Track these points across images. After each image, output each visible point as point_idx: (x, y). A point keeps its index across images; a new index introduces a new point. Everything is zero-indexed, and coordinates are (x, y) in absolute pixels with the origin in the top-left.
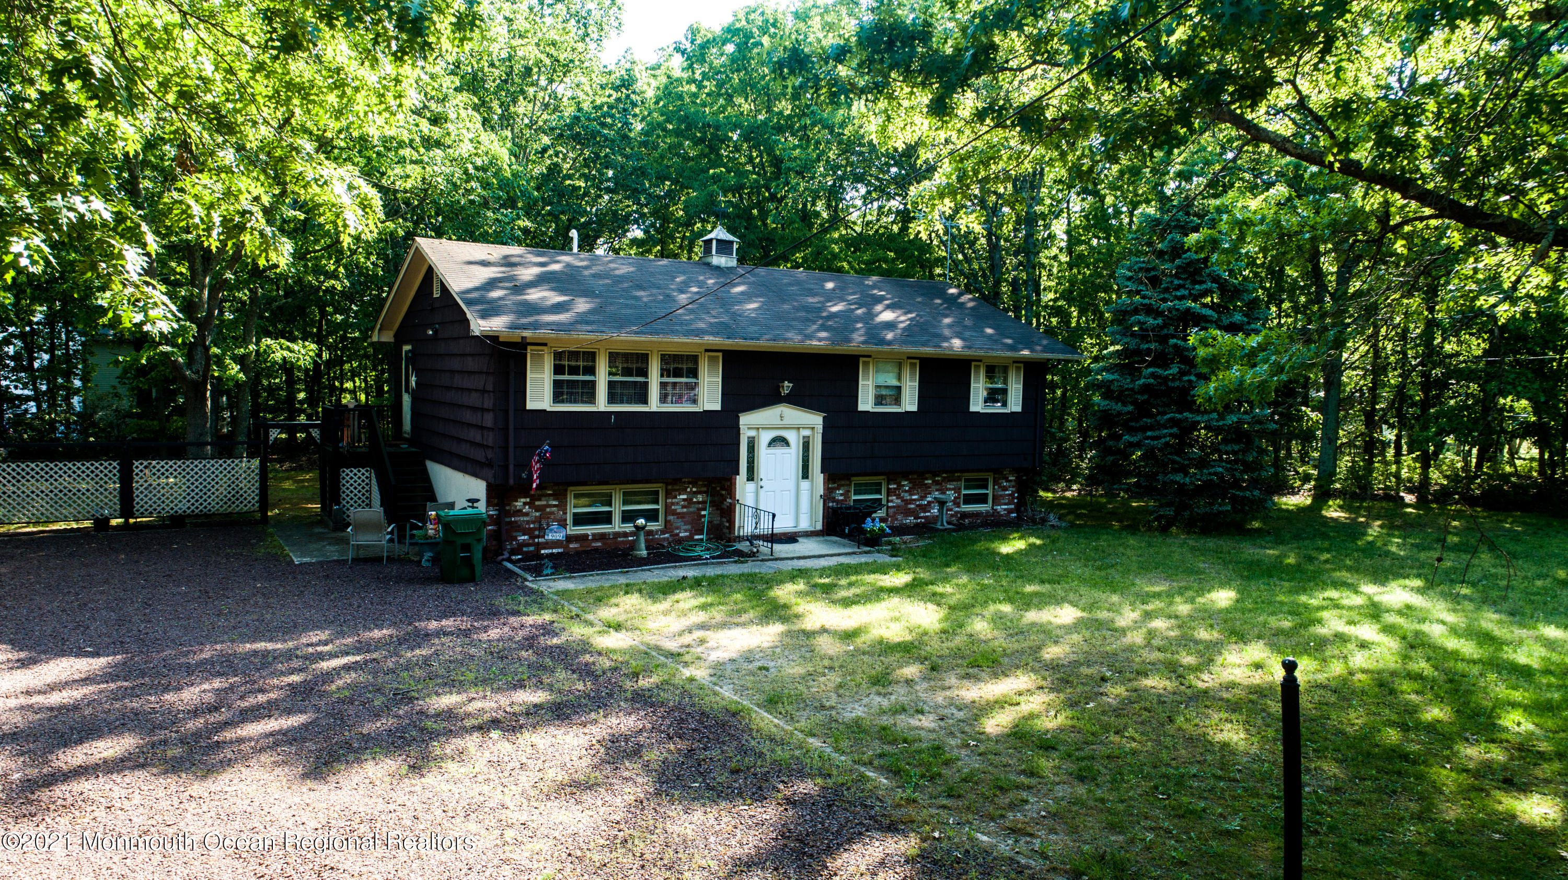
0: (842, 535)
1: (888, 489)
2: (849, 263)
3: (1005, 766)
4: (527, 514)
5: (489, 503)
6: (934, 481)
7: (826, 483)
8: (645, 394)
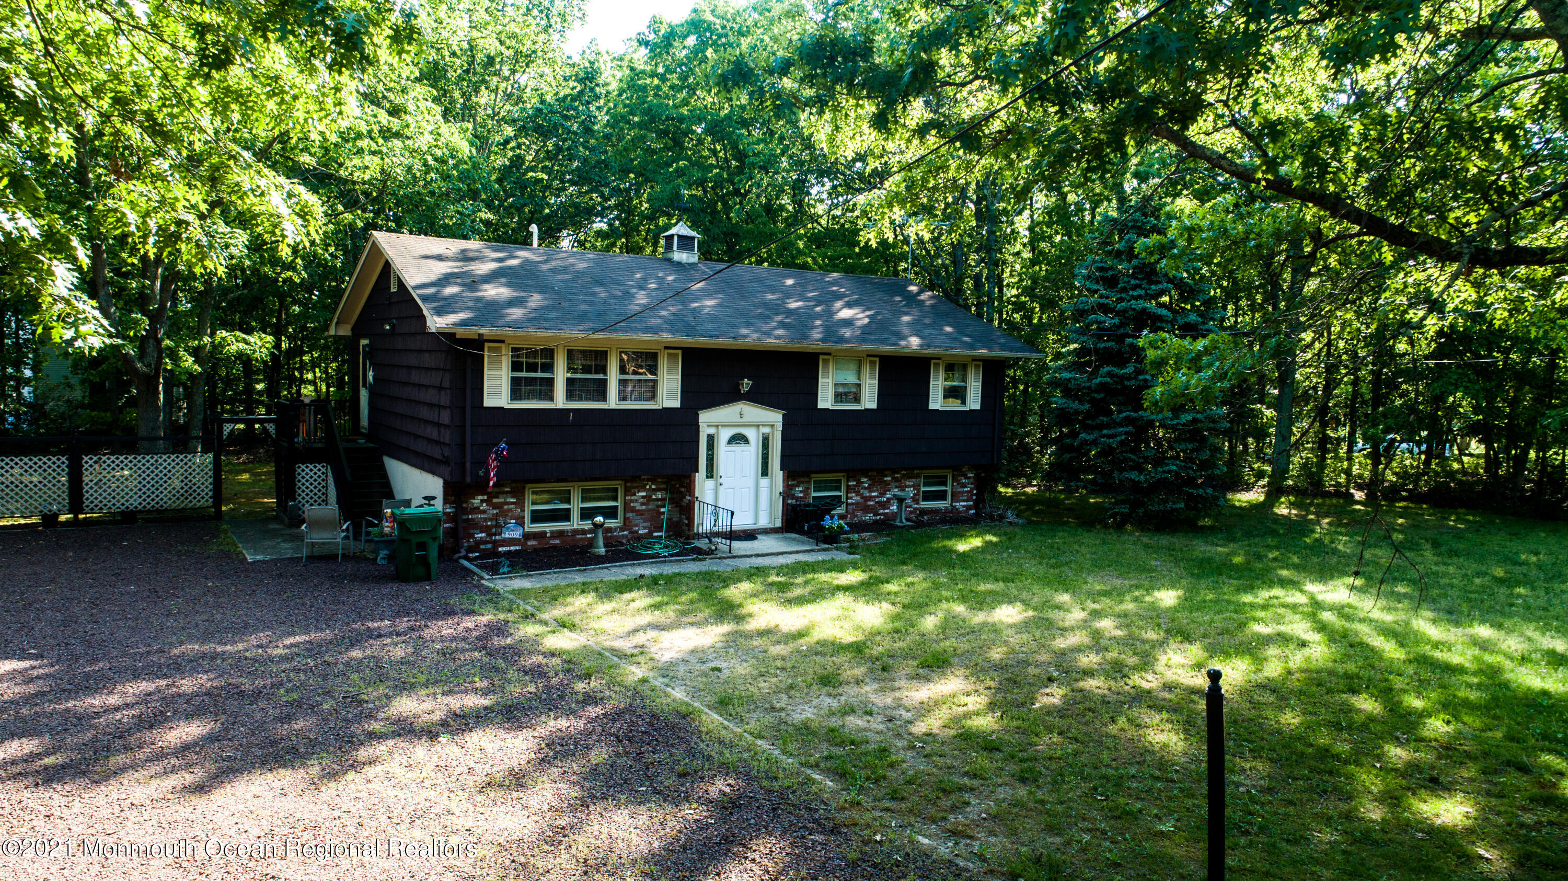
0: (801, 532)
1: (848, 486)
2: (813, 258)
3: (949, 768)
4: (484, 512)
5: (446, 501)
6: (893, 478)
7: (785, 481)
8: (604, 391)
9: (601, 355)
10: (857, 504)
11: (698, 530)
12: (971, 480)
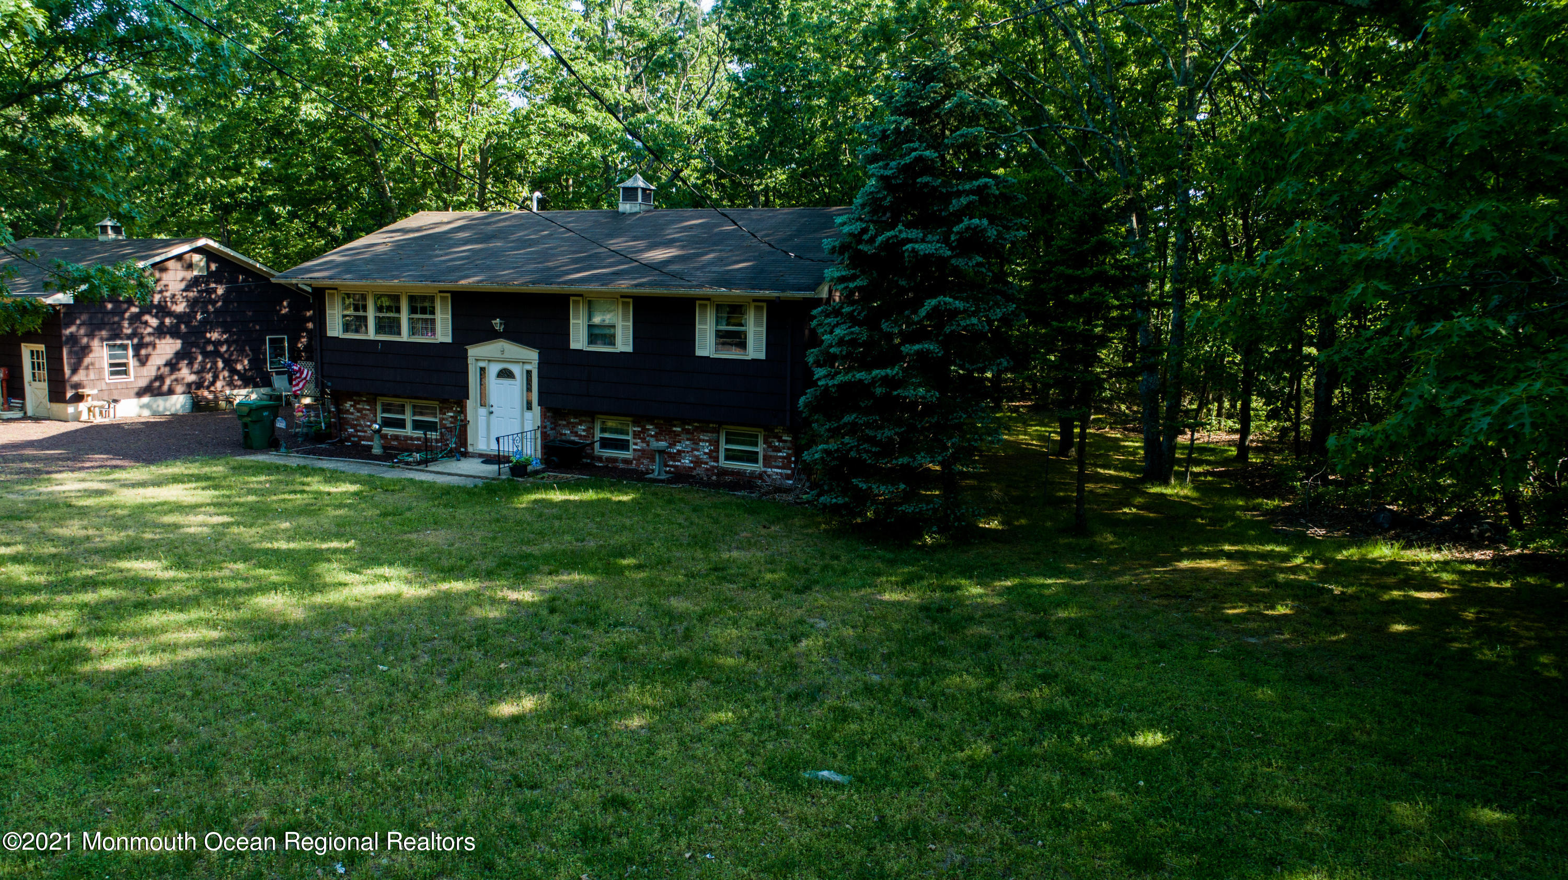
6: (683, 429)
7: (544, 416)
8: (399, 327)
9: (396, 298)
10: (642, 451)
11: (470, 449)
12: (788, 444)
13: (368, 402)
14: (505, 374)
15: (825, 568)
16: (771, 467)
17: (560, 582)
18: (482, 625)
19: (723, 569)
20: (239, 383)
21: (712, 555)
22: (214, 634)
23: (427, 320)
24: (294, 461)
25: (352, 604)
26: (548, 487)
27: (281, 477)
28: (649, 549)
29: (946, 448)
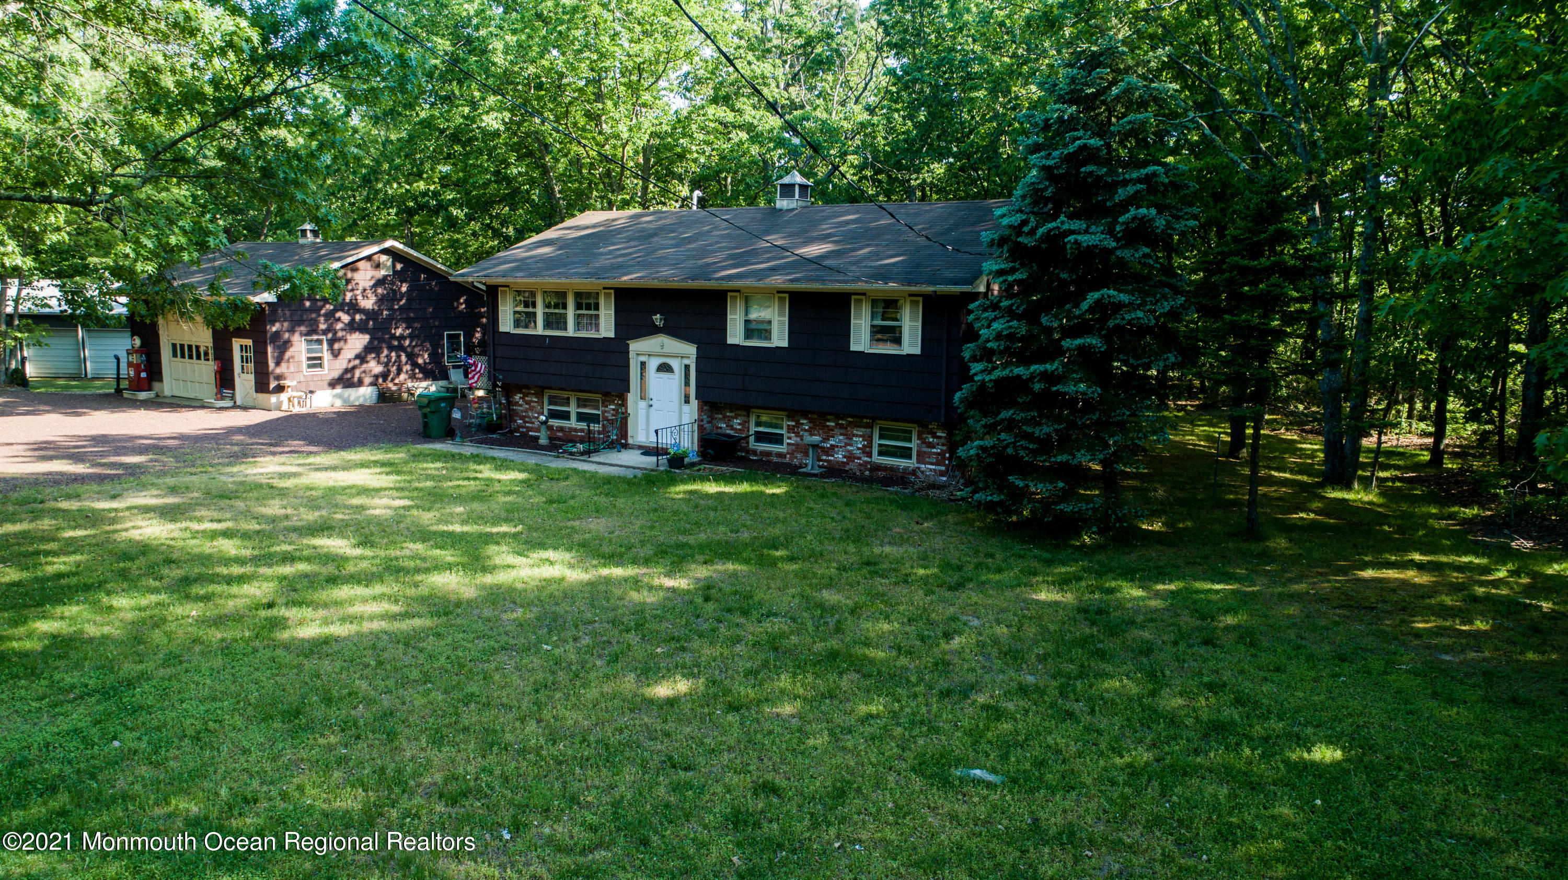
6: (837, 424)
7: (701, 410)
8: (566, 323)
9: (563, 295)
10: (796, 445)
11: (630, 441)
12: (942, 441)
13: (536, 395)
14: (665, 368)
15: (979, 566)
16: (925, 463)
17: (715, 571)
18: (640, 611)
19: (875, 564)
20: (421, 376)
21: (865, 549)
22: (395, 609)
23: (591, 316)
24: (468, 449)
25: (519, 586)
26: (703, 479)
27: (457, 465)
28: (802, 542)
29: (1107, 446)
